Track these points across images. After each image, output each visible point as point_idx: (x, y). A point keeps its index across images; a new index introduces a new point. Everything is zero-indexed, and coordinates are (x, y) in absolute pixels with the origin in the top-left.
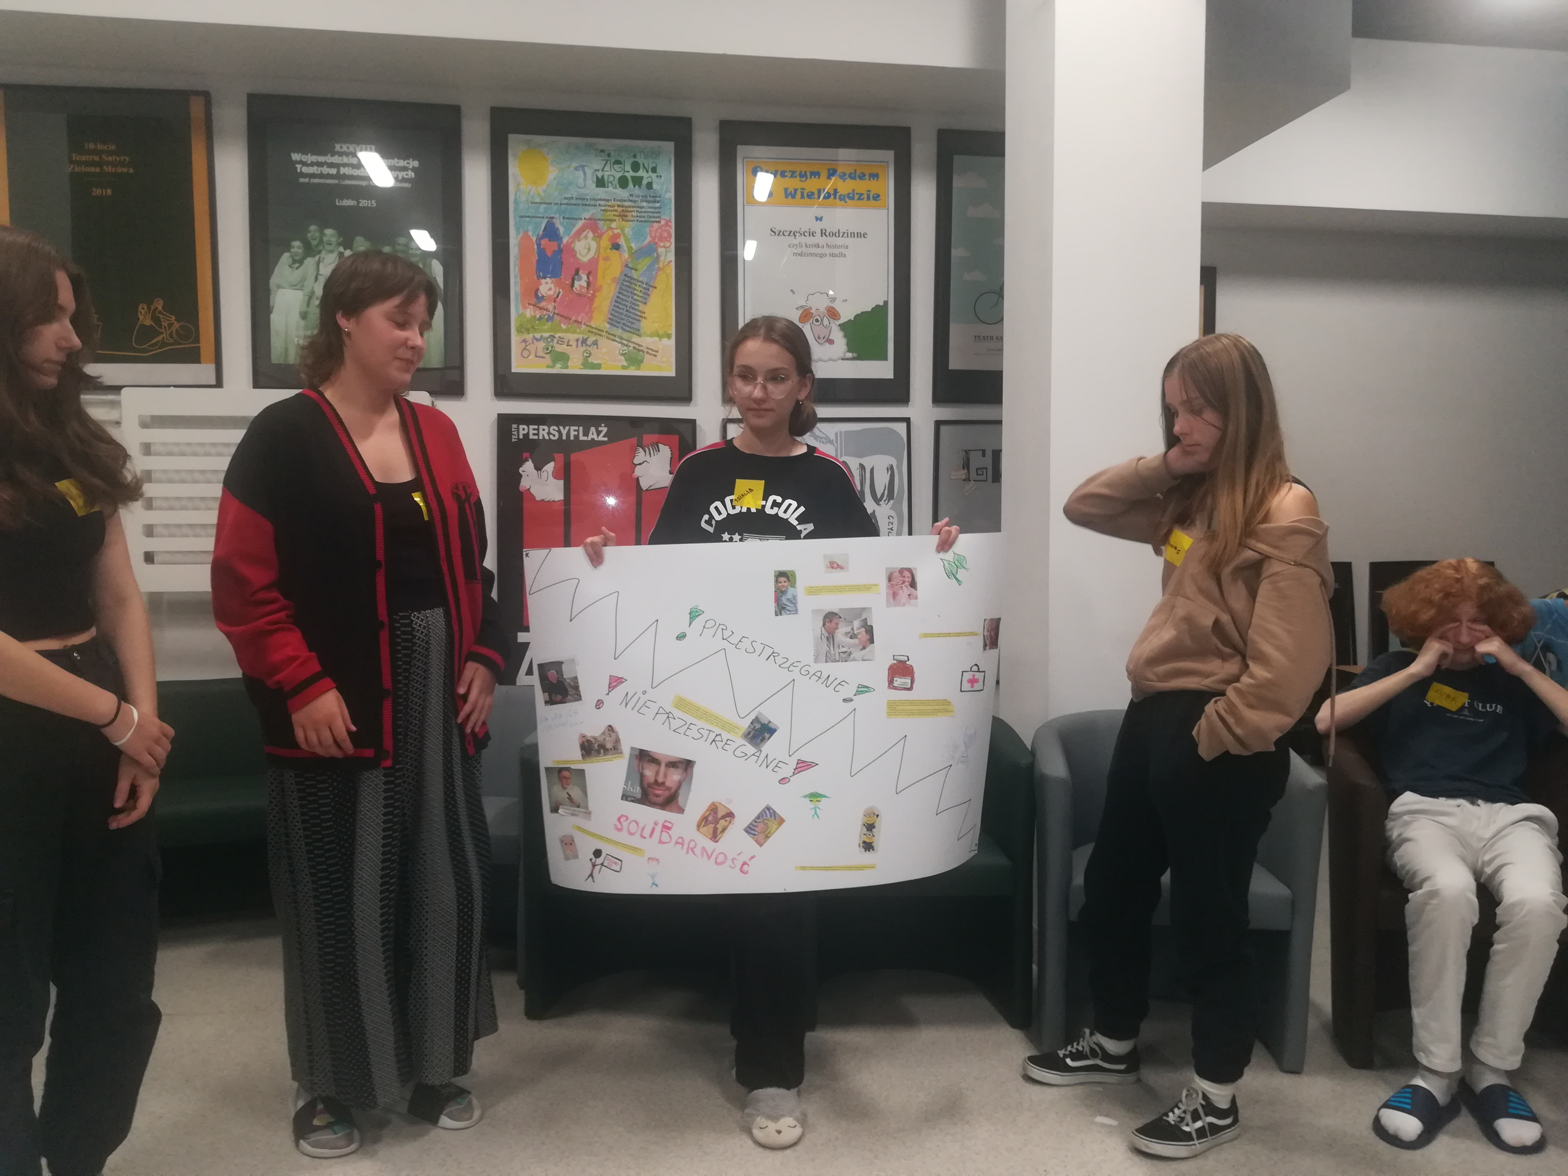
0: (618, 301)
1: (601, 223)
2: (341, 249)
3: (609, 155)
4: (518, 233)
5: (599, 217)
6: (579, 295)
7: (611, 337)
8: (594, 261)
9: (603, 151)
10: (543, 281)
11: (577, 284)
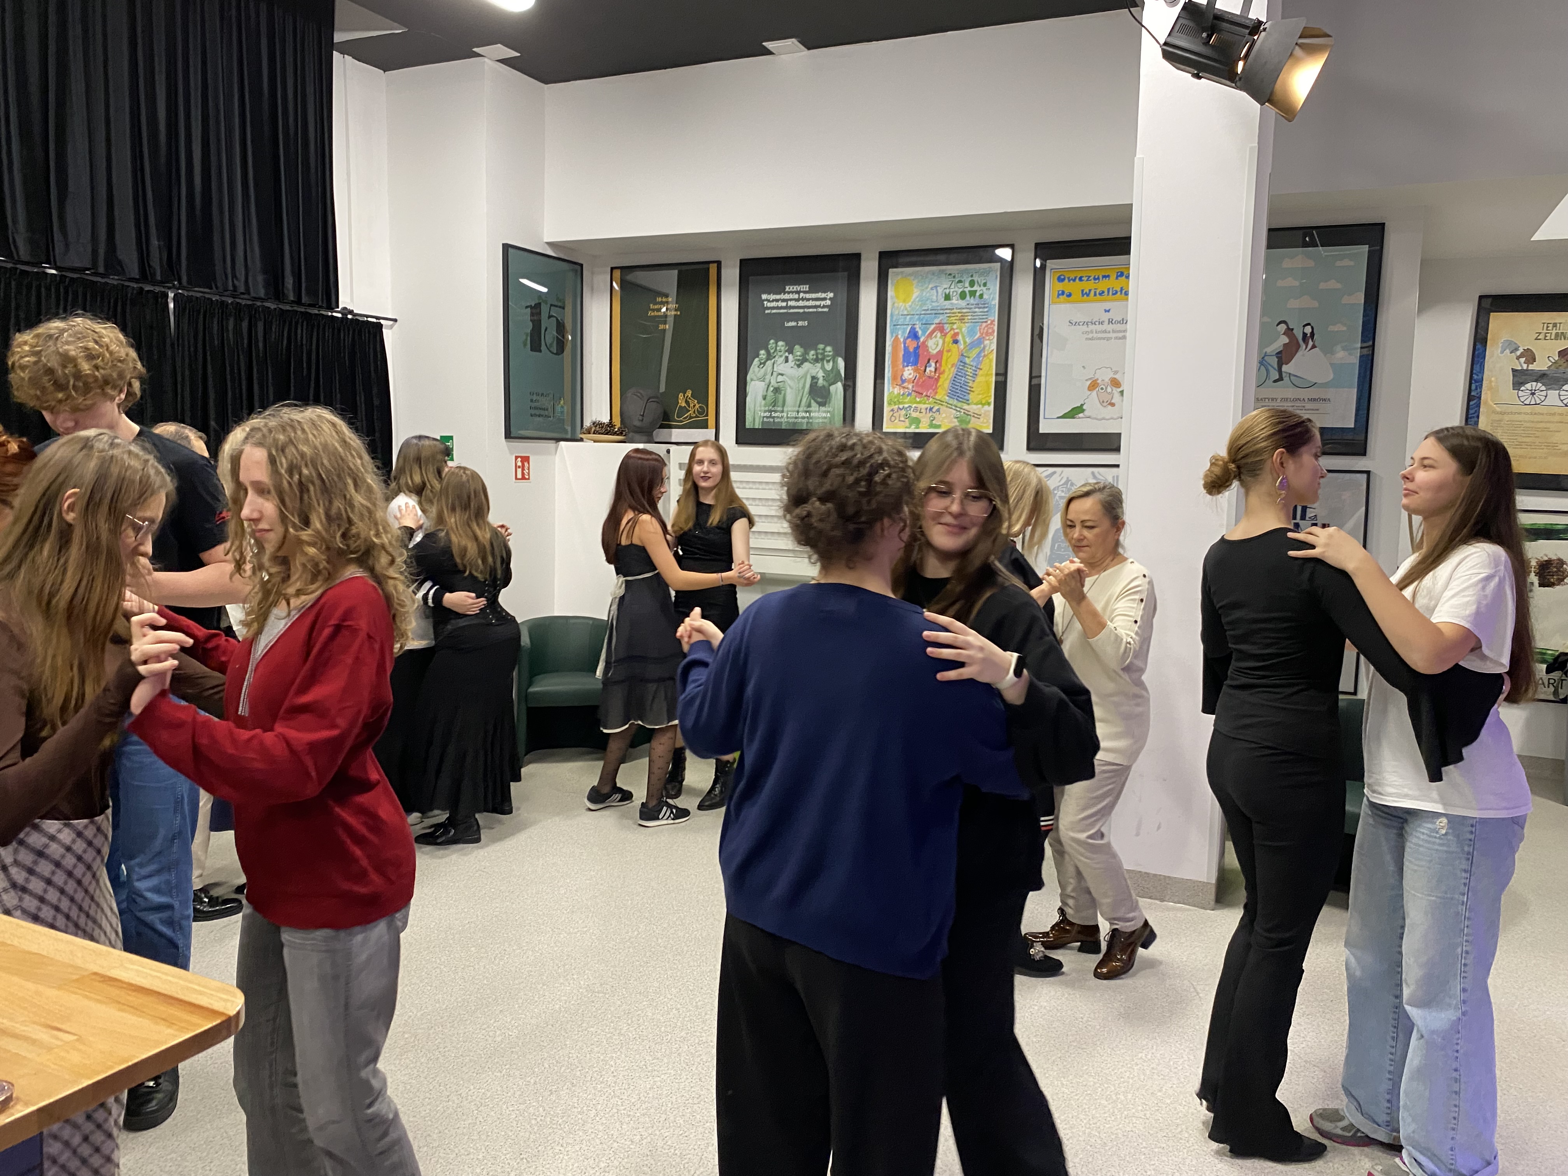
0: (954, 381)
1: (946, 326)
2: (787, 354)
3: (954, 277)
4: (892, 336)
5: (945, 321)
6: (929, 377)
7: (949, 406)
8: (940, 353)
9: (950, 274)
10: (906, 369)
11: (928, 369)
